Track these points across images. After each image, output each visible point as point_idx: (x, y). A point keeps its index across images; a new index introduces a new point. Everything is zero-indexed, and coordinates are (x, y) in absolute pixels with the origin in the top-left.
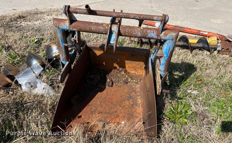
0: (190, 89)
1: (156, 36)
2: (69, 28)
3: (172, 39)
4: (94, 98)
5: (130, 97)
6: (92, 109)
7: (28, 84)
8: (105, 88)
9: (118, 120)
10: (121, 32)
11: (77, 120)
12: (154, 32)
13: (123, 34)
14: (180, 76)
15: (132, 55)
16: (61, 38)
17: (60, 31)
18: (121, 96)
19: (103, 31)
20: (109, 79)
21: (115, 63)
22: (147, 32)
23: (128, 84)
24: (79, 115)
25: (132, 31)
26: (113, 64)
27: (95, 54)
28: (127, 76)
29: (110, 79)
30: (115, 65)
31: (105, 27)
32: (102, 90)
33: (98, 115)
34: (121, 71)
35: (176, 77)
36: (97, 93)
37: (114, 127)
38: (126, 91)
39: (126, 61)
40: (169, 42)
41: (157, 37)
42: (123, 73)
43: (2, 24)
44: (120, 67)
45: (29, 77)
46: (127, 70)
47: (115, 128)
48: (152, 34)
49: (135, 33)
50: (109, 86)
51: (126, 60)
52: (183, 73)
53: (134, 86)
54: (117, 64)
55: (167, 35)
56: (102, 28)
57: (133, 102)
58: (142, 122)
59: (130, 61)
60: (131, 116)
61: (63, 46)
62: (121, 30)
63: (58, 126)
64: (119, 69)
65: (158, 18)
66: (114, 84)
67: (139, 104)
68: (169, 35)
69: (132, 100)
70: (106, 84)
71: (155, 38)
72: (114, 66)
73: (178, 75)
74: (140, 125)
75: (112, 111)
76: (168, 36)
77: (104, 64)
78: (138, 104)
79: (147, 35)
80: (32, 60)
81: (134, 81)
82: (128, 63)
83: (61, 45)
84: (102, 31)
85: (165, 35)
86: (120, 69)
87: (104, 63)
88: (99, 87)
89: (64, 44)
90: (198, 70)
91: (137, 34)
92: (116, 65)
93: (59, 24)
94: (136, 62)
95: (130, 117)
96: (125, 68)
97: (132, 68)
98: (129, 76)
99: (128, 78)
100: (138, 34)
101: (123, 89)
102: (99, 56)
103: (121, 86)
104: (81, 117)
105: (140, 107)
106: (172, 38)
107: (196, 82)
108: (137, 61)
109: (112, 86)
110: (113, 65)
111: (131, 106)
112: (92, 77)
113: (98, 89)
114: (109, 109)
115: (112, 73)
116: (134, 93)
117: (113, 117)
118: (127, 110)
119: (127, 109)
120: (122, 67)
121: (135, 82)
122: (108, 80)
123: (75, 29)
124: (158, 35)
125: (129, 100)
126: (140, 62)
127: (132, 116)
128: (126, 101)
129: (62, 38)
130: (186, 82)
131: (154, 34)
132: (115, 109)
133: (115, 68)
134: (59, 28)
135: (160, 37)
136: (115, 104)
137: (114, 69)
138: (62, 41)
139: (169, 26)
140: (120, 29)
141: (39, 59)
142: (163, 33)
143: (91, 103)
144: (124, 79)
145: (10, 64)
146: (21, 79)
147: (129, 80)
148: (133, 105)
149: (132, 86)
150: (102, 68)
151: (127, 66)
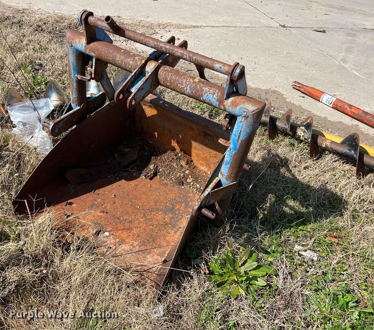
0: (303, 246)
1: (217, 101)
2: (85, 50)
3: (246, 117)
4: (110, 186)
5: (172, 210)
6: (97, 201)
7: (21, 123)
8: (138, 178)
9: (124, 237)
10: (159, 77)
11: (64, 207)
12: (214, 94)
13: (162, 82)
14: (296, 212)
15: (206, 134)
16: (73, 63)
17: (73, 51)
18: (156, 202)
19: (133, 67)
20: (153, 165)
21: (174, 140)
22: (202, 91)
23: (183, 187)
24: (69, 201)
25: (178, 80)
26: (171, 141)
27: (143, 111)
28: (187, 172)
29: (155, 166)
30: (174, 144)
31: (137, 62)
32: (130, 178)
33: (98, 214)
34: (179, 158)
35: (287, 210)
36: (120, 179)
37: (111, 244)
38: (171, 196)
39: (192, 142)
40: (241, 122)
41: (218, 103)
42: (183, 163)
43: (53, 29)
44: (181, 150)
45: (27, 113)
46: (192, 161)
47: (111, 246)
48: (211, 96)
49: (181, 86)
50: (145, 176)
51: (194, 140)
52: (311, 209)
53: (191, 195)
54: (177, 142)
55: (236, 106)
56: (131, 62)
57: (171, 219)
58: (163, 259)
59: (202, 146)
60: (150, 240)
61: (76, 78)
62: (160, 74)
63: (26, 201)
64: (178, 153)
65: (222, 67)
66: (158, 177)
67: (180, 228)
68: (242, 106)
69: (171, 215)
70: (143, 171)
71: (214, 104)
72: (172, 145)
73: (291, 208)
74: (156, 262)
75: (126, 217)
76: (238, 108)
77: (156, 136)
78: (177, 227)
79: (202, 95)
80: (52, 93)
81: (198, 185)
82: (196, 148)
83: (72, 75)
84: (130, 67)
85: (234, 104)
86: (180, 155)
87: (156, 133)
88: (129, 172)
89: (76, 75)
90: (347, 214)
91: (185, 88)
92: (176, 144)
93: (73, 39)
94: (211, 150)
95: (148, 240)
96: (190, 155)
97: (203, 159)
98: (192, 173)
99: (188, 175)
100: (187, 89)
101: (167, 190)
102: (149, 117)
103: (167, 184)
104: (71, 204)
105: (179, 233)
106: (245, 113)
107: (326, 236)
108: (213, 149)
109: (151, 179)
110: (171, 143)
111: (162, 224)
112: (126, 150)
113: (126, 174)
114: (123, 212)
115: (165, 156)
116: (183, 205)
117: (120, 226)
118: (151, 227)
119: (153, 226)
120: (185, 153)
121: (197, 188)
122: (152, 167)
123: (92, 54)
124: (221, 102)
125: (166, 214)
126: (218, 153)
127: (154, 241)
128: (160, 213)
129: (75, 64)
130: (305, 229)
131: (215, 96)
132: (133, 217)
133: (174, 149)
134: (72, 46)
135: (224, 105)
136: (137, 209)
137: (171, 150)
138: (74, 69)
139: (351, 108)
140: (159, 72)
141: (60, 95)
142: (231, 99)
143: (101, 191)
144: (180, 176)
145: (28, 91)
146: (16, 113)
147: (188, 181)
148: (167, 224)
149: (188, 193)
150: (151, 142)
151: (194, 152)
